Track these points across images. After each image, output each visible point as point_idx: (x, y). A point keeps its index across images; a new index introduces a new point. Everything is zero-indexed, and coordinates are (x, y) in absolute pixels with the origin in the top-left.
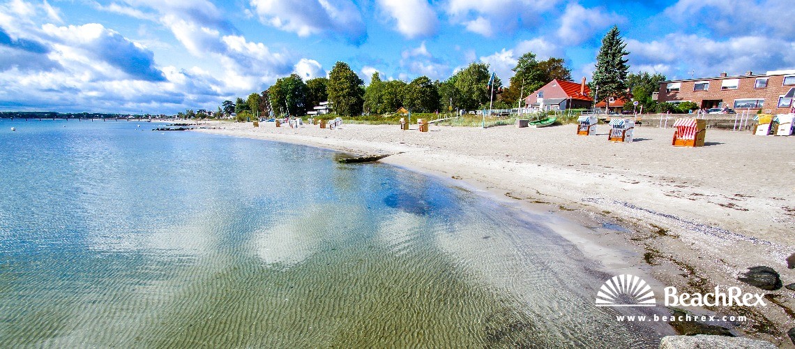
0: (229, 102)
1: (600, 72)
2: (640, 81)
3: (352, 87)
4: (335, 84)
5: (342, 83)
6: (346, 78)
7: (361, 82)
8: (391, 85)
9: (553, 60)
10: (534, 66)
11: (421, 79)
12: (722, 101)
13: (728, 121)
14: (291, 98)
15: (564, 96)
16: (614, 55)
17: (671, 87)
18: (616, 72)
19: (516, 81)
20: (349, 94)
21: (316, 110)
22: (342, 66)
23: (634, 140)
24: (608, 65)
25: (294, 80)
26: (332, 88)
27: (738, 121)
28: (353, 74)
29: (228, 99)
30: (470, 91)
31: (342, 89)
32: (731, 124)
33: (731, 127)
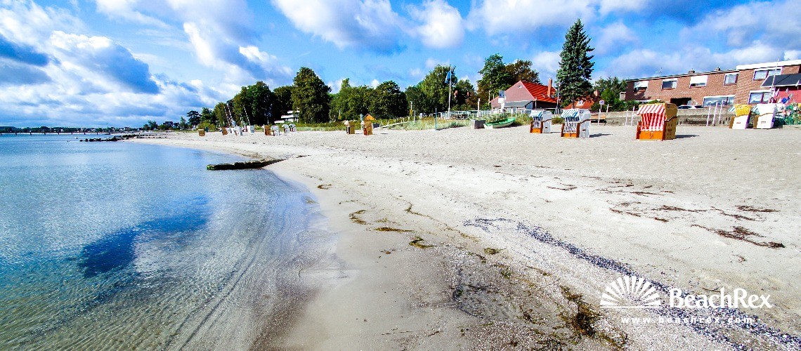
0: (194, 113)
1: (565, 70)
2: (610, 86)
3: (317, 94)
4: (299, 90)
5: (306, 90)
6: (312, 84)
7: (327, 89)
8: (357, 91)
9: (521, 63)
10: (501, 68)
11: (388, 83)
12: (690, 99)
13: (700, 116)
14: (257, 107)
15: (529, 98)
16: (578, 52)
17: (638, 85)
18: (581, 70)
19: (482, 84)
20: (315, 101)
21: (284, 119)
22: (306, 72)
23: (591, 136)
24: (572, 62)
25: (260, 89)
26: (297, 95)
27: (711, 116)
28: (318, 79)
29: (195, 109)
30: (437, 95)
31: (307, 96)
32: (703, 119)
33: (703, 123)
